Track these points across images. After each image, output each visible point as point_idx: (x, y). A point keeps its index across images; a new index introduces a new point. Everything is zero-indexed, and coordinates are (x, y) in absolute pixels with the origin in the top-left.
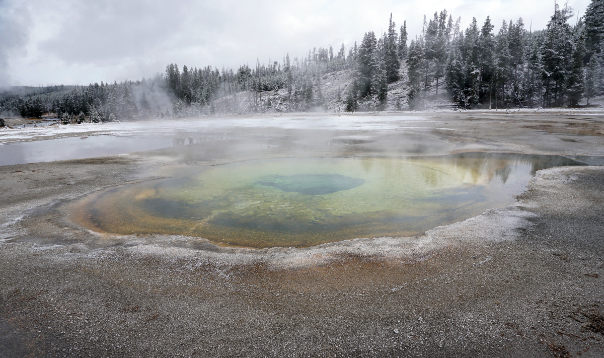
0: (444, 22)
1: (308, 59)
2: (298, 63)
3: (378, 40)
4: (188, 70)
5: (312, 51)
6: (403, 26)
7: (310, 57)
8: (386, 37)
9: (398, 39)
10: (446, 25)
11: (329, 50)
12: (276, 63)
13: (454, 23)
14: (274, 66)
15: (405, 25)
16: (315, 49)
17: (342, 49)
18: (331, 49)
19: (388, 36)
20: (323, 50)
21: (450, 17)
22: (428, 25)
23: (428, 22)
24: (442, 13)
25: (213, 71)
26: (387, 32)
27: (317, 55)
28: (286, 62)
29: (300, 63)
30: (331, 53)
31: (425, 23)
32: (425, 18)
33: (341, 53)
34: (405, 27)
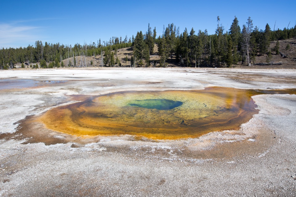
0: (173, 29)
3: (143, 35)
6: (154, 29)
11: (120, 38)
13: (176, 29)
14: (93, 44)
16: (113, 37)
19: (147, 33)
20: (117, 38)
22: (165, 29)
25: (61, 46)
27: (114, 40)
28: (99, 43)
32: (164, 26)
33: (125, 40)
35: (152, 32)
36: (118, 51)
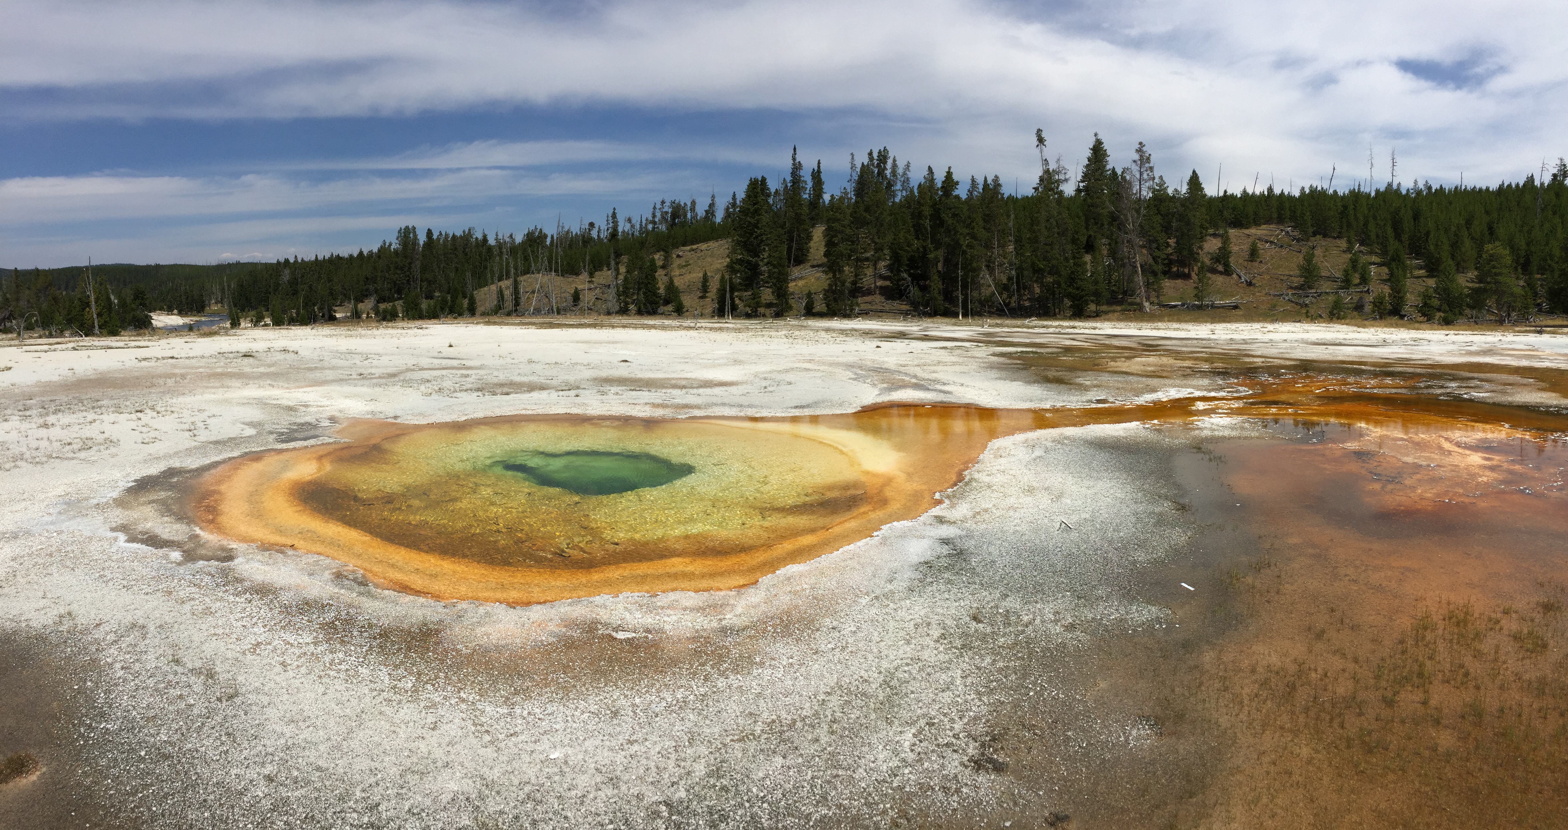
0: (885, 169)
1: (650, 218)
2: (633, 226)
3: (773, 190)
4: (435, 237)
5: (658, 206)
6: (816, 169)
7: (654, 216)
8: (786, 186)
9: (808, 191)
10: (888, 172)
11: (689, 204)
12: (592, 225)
13: (900, 171)
14: (590, 230)
15: (819, 167)
16: (663, 202)
17: (712, 205)
18: (693, 203)
19: (789, 185)
20: (679, 205)
21: (894, 160)
22: (858, 170)
23: (859, 166)
24: (880, 152)
25: (477, 238)
26: (789, 178)
27: (667, 213)
28: (611, 225)
29: (638, 227)
30: (693, 209)
31: (853, 166)
32: (853, 158)
33: (710, 212)
34: (819, 171)
35: (805, 182)
36: (678, 256)
